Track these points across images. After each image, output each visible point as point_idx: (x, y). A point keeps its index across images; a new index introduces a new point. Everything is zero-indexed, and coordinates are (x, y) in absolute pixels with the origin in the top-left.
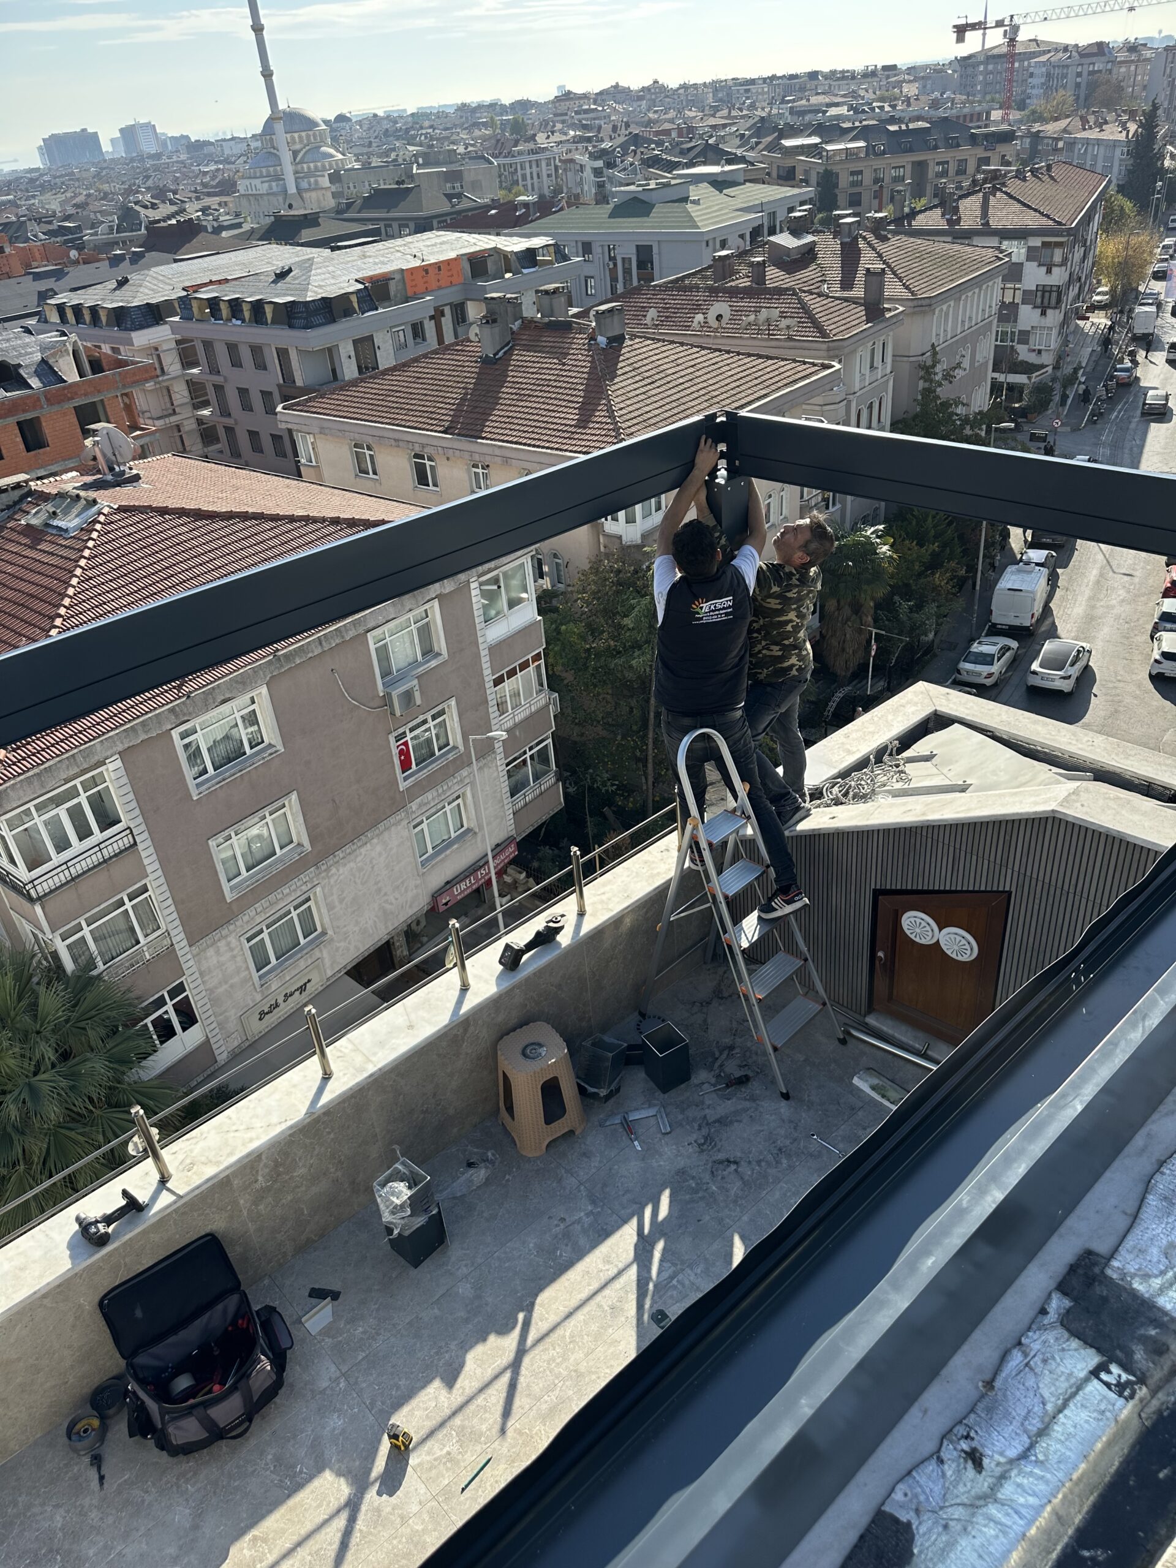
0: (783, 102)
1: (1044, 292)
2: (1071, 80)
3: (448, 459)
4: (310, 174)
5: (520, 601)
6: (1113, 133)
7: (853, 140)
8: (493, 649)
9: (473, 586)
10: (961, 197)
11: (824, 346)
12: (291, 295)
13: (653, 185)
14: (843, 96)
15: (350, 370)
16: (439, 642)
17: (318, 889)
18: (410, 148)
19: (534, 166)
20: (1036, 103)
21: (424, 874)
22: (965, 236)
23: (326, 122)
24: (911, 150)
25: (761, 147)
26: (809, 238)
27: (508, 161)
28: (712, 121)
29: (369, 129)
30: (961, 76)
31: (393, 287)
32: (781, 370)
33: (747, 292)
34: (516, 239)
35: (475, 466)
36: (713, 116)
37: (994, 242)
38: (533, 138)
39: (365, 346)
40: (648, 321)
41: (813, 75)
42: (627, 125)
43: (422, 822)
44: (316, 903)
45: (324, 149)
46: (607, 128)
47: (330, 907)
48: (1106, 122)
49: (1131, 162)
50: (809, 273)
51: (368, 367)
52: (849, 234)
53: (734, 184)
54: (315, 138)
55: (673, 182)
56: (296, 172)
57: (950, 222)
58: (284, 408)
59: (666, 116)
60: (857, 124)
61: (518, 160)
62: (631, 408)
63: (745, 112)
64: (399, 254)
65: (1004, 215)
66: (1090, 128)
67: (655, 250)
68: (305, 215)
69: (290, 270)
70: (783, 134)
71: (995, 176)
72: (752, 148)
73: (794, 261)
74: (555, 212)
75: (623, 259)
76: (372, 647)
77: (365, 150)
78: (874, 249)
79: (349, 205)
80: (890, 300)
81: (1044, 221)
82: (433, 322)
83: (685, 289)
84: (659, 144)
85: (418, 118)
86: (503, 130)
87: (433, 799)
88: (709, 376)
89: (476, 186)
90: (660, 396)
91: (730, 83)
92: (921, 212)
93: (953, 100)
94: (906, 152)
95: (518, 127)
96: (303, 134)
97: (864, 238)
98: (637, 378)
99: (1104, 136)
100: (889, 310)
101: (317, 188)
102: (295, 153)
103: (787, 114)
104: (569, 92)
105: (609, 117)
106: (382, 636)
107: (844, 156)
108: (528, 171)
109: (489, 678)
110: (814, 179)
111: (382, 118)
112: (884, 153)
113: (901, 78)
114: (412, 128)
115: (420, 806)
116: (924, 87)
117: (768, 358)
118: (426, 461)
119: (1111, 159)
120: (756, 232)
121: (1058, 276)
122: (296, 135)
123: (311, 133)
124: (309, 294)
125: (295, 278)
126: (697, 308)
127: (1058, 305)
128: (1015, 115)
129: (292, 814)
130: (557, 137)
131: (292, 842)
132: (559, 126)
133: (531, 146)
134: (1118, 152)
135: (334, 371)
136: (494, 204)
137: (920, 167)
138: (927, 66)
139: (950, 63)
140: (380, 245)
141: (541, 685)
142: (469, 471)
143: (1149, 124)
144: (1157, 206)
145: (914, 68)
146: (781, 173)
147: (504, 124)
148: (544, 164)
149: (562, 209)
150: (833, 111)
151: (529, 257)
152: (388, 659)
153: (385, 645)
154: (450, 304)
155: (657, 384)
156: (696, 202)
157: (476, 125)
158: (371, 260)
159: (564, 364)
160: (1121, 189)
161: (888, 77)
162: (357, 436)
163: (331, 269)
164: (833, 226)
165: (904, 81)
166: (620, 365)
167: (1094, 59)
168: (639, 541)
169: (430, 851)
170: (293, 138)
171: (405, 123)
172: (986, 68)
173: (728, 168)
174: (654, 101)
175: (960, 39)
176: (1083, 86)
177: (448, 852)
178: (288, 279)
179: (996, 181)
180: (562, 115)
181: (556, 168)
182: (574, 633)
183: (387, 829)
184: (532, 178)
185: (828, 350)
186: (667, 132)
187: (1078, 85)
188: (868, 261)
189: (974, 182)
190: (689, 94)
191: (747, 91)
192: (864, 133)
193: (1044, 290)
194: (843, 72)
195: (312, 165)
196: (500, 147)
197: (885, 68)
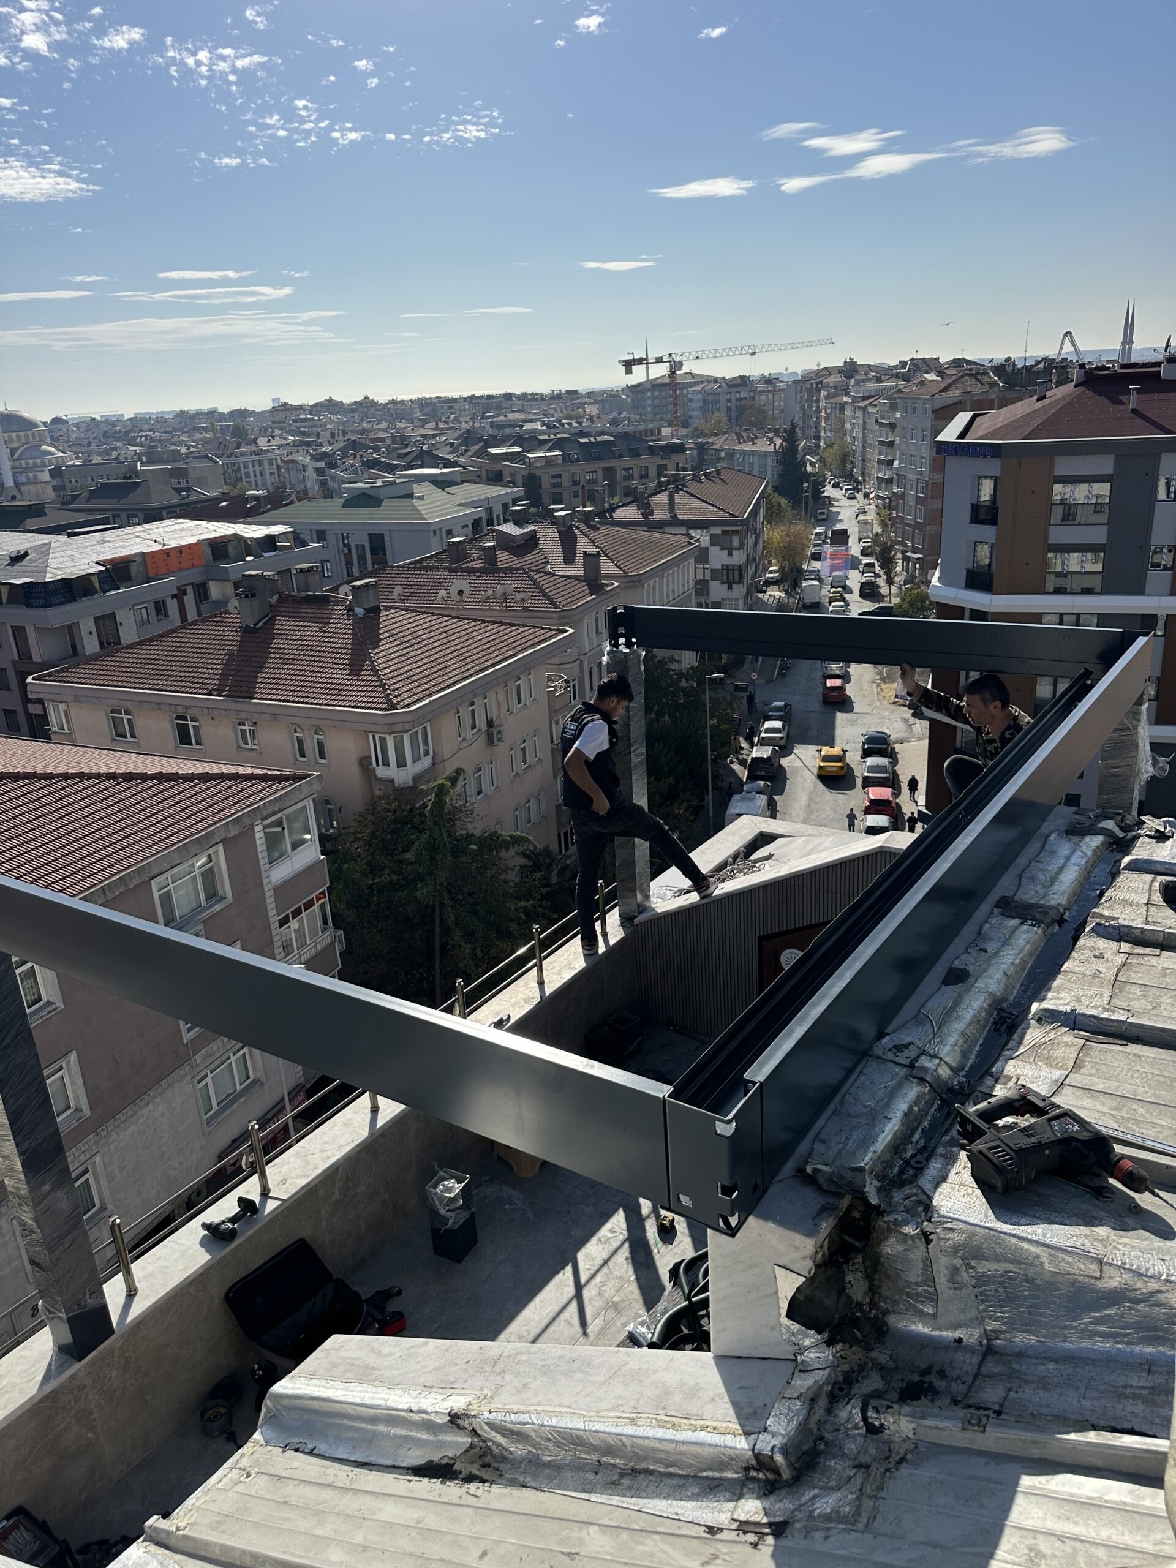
0: (483, 417)
1: (728, 570)
2: (723, 404)
3: (213, 719)
4: (29, 470)
5: (303, 842)
6: (763, 446)
7: (549, 450)
8: (279, 890)
9: (257, 829)
10: (651, 495)
11: (556, 615)
12: (29, 577)
13: (379, 483)
14: (535, 414)
15: (91, 645)
16: (223, 885)
17: (98, 1159)
18: (131, 448)
19: (257, 465)
20: (697, 422)
21: (209, 1132)
22: (659, 526)
23: (45, 424)
24: (600, 458)
25: (469, 454)
26: (531, 528)
27: (232, 460)
28: (422, 432)
29: (87, 431)
30: (633, 400)
31: (134, 569)
32: (523, 634)
33: (482, 572)
34: (254, 527)
35: (242, 724)
36: (423, 427)
37: (683, 530)
38: (255, 441)
39: (107, 624)
40: (395, 596)
41: (508, 396)
42: (344, 433)
43: (206, 1076)
44: (95, 1175)
45: (44, 447)
46: (325, 436)
47: (110, 1178)
48: (757, 438)
49: (781, 467)
50: (533, 557)
51: (110, 642)
52: (564, 525)
53: (453, 484)
54: (34, 437)
55: (398, 481)
56: (13, 468)
57: (644, 515)
58: (33, 679)
59: (380, 426)
60: (552, 437)
61: (241, 459)
62: (393, 668)
63: (451, 425)
64: (138, 540)
65: (688, 508)
66: (745, 442)
67: (387, 538)
68: (30, 506)
69: (26, 554)
70: (488, 444)
71: (675, 479)
72: (462, 454)
73: (519, 546)
74: (286, 505)
75: (357, 546)
76: (156, 894)
77: (85, 449)
78: (586, 536)
79: (75, 498)
80: (607, 577)
81: (721, 513)
82: (175, 600)
83: (426, 568)
84: (376, 449)
85: (137, 422)
86: (223, 435)
87: (218, 1049)
88: (461, 640)
89: (201, 482)
90: (420, 657)
91: (436, 401)
92: (619, 507)
93: (629, 420)
94: (596, 459)
95: (239, 432)
96: (22, 434)
97: (578, 528)
98: (396, 643)
99: (754, 448)
100: (607, 585)
101: (36, 482)
102: (13, 451)
103: (488, 427)
104: (285, 404)
105: (325, 425)
106: (165, 883)
107: (543, 463)
108: (251, 469)
109: (274, 918)
110: (520, 481)
111: (100, 422)
112: (578, 460)
113: (583, 400)
114: (132, 431)
115: (205, 1058)
116: (603, 408)
117: (511, 625)
118: (189, 722)
119: (765, 466)
120: (476, 524)
121: (738, 558)
122: (14, 435)
123: (30, 433)
124: (48, 575)
125: (31, 561)
126: (439, 585)
127: (741, 581)
128: (682, 432)
129: (70, 1076)
130: (278, 441)
131: (69, 1107)
132: (278, 432)
133: (253, 448)
134: (769, 460)
135: (74, 647)
136: (224, 497)
137: (609, 472)
138: (604, 392)
139: (623, 389)
140: (119, 531)
141: (325, 922)
142: (235, 730)
143: (791, 438)
144: (807, 503)
145: (592, 392)
146: (490, 476)
147: (224, 429)
148: (266, 464)
149: (292, 503)
150: (527, 426)
151: (270, 542)
152: (171, 905)
153: (169, 892)
154: (192, 584)
155: (415, 647)
156: (421, 498)
157: (199, 430)
158: (111, 545)
159: (325, 632)
160: (776, 489)
161: (572, 400)
162: (115, 702)
163: (69, 553)
164: (548, 516)
165: (586, 403)
166: (381, 631)
167: (739, 389)
168: (411, 783)
169: (215, 1107)
170: (11, 438)
171: (125, 426)
172: (653, 394)
173: (445, 470)
174: (366, 413)
175: (629, 371)
176: (734, 409)
177: (235, 1106)
178: (25, 562)
179: (677, 484)
180: (280, 422)
181: (279, 468)
182: (356, 870)
183: (170, 1086)
184: (255, 475)
185: (560, 618)
186: (382, 440)
187: (729, 409)
188: (583, 545)
189: (660, 484)
190: (397, 410)
191: (451, 408)
192: (558, 444)
193: (728, 569)
194: (533, 394)
195: (31, 462)
196: (222, 449)
197: (568, 392)
